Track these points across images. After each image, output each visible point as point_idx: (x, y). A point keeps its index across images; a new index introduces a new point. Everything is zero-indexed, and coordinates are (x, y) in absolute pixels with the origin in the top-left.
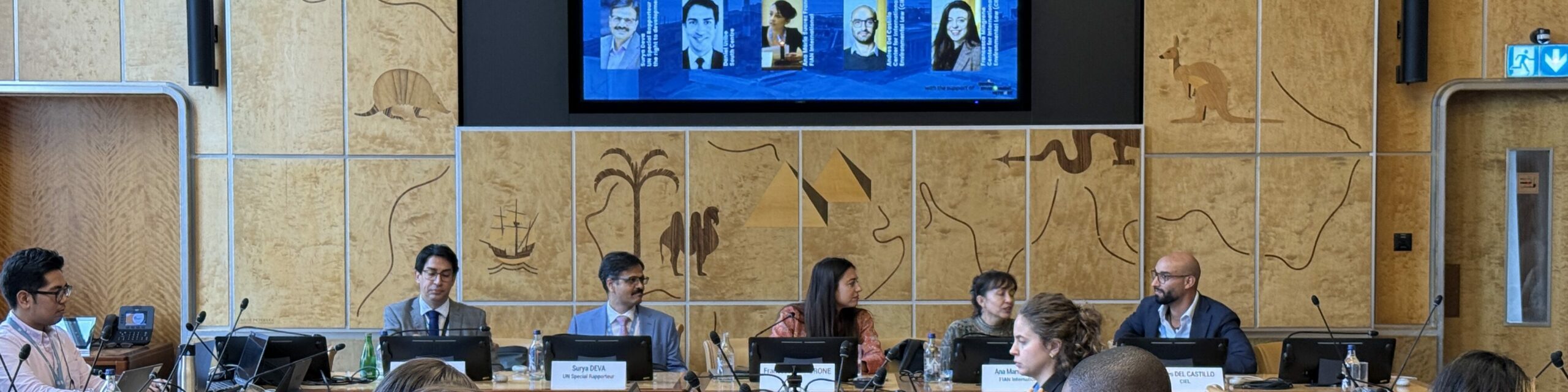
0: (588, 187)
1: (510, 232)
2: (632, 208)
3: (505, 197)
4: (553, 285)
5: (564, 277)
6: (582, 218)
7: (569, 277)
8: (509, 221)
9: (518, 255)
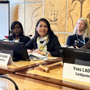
0: (70, 4)
1: (53, 16)
2: (80, 9)
3: (52, 8)
4: (61, 28)
5: (64, 26)
6: (68, 12)
7: (65, 26)
8: (53, 13)
9: (54, 21)
